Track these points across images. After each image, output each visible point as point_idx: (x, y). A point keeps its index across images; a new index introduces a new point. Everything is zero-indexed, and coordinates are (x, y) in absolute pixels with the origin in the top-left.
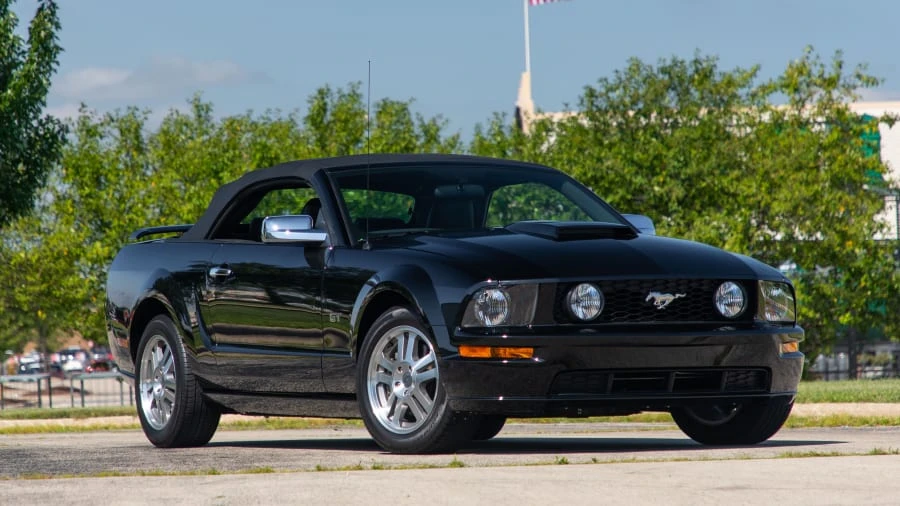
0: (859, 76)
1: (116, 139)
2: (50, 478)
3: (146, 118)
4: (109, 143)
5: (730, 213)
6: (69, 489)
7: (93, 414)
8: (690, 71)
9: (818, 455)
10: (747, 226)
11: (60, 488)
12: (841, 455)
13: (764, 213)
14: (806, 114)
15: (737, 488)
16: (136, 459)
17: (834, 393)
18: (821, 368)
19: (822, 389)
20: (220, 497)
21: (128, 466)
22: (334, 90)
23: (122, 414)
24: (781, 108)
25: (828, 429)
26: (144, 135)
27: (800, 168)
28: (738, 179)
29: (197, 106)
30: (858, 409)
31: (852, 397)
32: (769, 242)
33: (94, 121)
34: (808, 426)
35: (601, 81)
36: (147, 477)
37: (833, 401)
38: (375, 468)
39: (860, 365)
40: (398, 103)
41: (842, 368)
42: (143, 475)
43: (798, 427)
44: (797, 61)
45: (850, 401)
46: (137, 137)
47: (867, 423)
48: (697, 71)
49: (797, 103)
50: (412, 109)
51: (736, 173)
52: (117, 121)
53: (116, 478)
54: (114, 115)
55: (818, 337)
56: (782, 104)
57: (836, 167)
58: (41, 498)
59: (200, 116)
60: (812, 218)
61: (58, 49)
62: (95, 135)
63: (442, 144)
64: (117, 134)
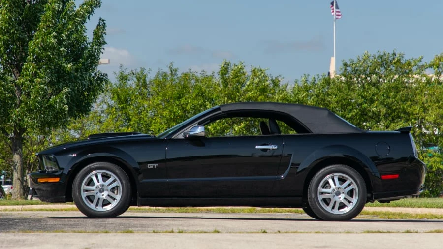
1: (135, 82)
3: (149, 73)
4: (132, 83)
8: (391, 58)
14: (441, 79)
24: (430, 76)
26: (147, 80)
28: (410, 106)
29: (171, 69)
33: (126, 73)
38: (179, 232)
44: (439, 55)
46: (144, 80)
47: (437, 217)
49: (438, 73)
51: (409, 103)
52: (136, 74)
54: (134, 72)
56: (431, 74)
59: (172, 73)
61: (105, 43)
62: (126, 79)
63: (281, 88)
64: (135, 80)
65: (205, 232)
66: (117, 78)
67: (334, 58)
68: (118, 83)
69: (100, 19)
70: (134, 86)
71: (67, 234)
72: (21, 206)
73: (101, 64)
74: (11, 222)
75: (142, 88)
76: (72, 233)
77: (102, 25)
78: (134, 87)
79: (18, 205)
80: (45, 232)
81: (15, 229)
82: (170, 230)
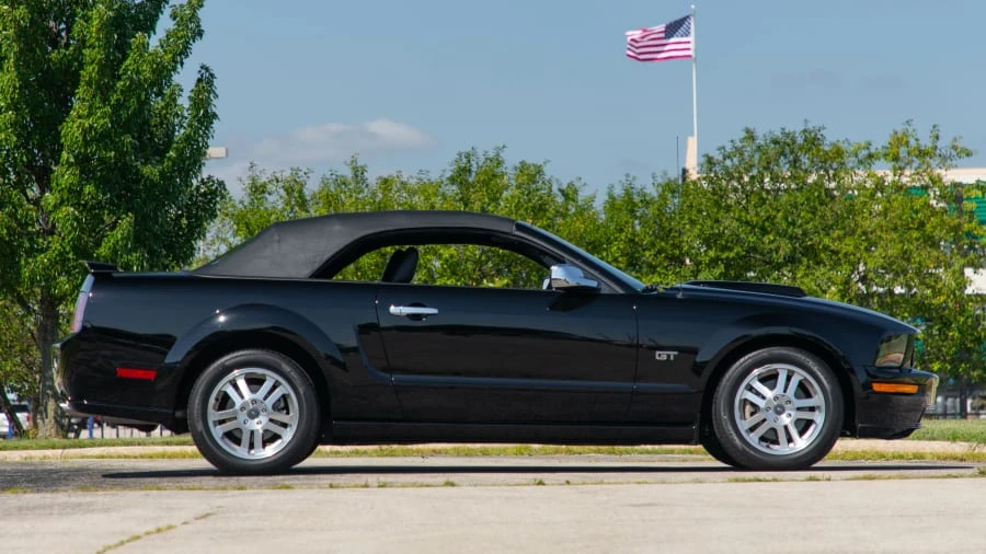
0: (955, 148)
1: (282, 197)
3: (308, 178)
4: (276, 201)
5: (833, 269)
8: (800, 141)
10: (848, 281)
14: (905, 180)
22: (480, 153)
24: (882, 174)
26: (307, 193)
27: (895, 229)
28: (839, 239)
29: (353, 168)
33: (264, 179)
35: (719, 149)
40: (534, 165)
44: (898, 132)
46: (301, 192)
48: (806, 140)
49: (897, 170)
50: (548, 172)
51: (839, 233)
52: (282, 181)
54: (278, 175)
56: (885, 171)
57: (928, 227)
59: (357, 176)
61: (215, 116)
62: (263, 192)
63: (580, 203)
64: (282, 192)
65: (428, 486)
66: (245, 189)
67: (695, 137)
68: (247, 201)
69: (202, 67)
70: (280, 205)
71: (167, 492)
72: (60, 451)
73: (211, 158)
74: (55, 476)
75: (297, 208)
76: (177, 491)
77: (206, 81)
78: (280, 207)
79: (53, 448)
80: (125, 489)
81: (67, 485)
82: (363, 483)
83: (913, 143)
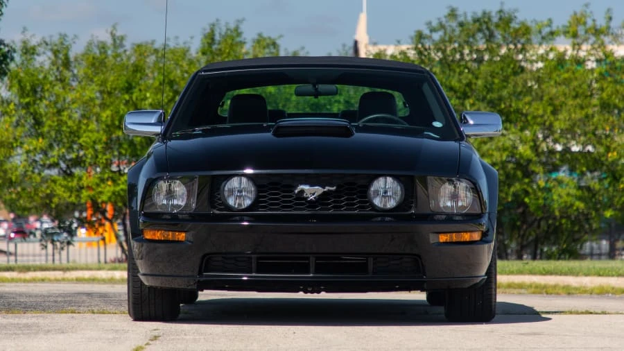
1: (50, 58)
2: (25, 313)
3: (74, 43)
4: (44, 60)
5: (522, 130)
6: (41, 321)
7: (32, 269)
8: (495, 20)
9: (591, 313)
10: (535, 140)
11: (34, 320)
12: (609, 314)
13: (549, 130)
14: (582, 54)
15: (535, 334)
16: (83, 302)
17: (601, 269)
18: (588, 251)
19: (591, 266)
20: (155, 330)
21: (80, 306)
22: (223, 23)
23: (54, 269)
25: (596, 296)
26: (72, 55)
27: (576, 97)
28: (529, 103)
29: (113, 35)
30: (618, 282)
31: (614, 273)
32: (552, 152)
33: (33, 42)
34: (580, 293)
35: (427, 24)
36: (96, 315)
37: (600, 275)
39: (618, 250)
40: (269, 38)
41: (603, 251)
42: (93, 313)
43: (573, 294)
45: (613, 276)
48: (501, 19)
51: (528, 99)
52: (51, 44)
53: (74, 315)
54: (48, 40)
55: (587, 226)
56: (564, 46)
57: (604, 95)
58: (24, 327)
59: (115, 41)
60: (585, 134)
62: (33, 54)
64: (50, 54)
70: (47, 65)
75: (62, 68)
83: (590, 23)
